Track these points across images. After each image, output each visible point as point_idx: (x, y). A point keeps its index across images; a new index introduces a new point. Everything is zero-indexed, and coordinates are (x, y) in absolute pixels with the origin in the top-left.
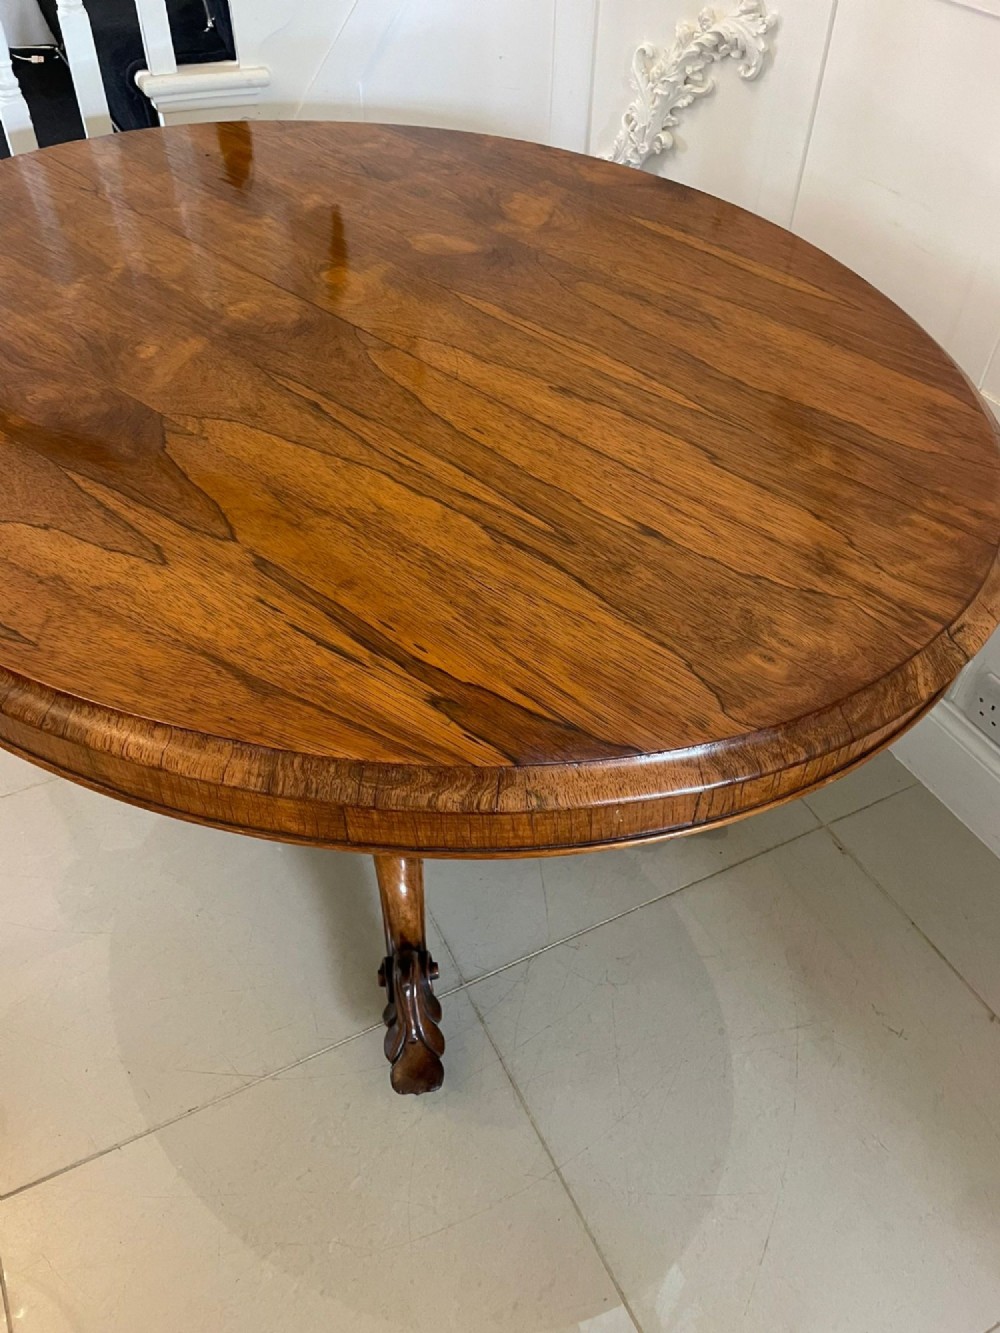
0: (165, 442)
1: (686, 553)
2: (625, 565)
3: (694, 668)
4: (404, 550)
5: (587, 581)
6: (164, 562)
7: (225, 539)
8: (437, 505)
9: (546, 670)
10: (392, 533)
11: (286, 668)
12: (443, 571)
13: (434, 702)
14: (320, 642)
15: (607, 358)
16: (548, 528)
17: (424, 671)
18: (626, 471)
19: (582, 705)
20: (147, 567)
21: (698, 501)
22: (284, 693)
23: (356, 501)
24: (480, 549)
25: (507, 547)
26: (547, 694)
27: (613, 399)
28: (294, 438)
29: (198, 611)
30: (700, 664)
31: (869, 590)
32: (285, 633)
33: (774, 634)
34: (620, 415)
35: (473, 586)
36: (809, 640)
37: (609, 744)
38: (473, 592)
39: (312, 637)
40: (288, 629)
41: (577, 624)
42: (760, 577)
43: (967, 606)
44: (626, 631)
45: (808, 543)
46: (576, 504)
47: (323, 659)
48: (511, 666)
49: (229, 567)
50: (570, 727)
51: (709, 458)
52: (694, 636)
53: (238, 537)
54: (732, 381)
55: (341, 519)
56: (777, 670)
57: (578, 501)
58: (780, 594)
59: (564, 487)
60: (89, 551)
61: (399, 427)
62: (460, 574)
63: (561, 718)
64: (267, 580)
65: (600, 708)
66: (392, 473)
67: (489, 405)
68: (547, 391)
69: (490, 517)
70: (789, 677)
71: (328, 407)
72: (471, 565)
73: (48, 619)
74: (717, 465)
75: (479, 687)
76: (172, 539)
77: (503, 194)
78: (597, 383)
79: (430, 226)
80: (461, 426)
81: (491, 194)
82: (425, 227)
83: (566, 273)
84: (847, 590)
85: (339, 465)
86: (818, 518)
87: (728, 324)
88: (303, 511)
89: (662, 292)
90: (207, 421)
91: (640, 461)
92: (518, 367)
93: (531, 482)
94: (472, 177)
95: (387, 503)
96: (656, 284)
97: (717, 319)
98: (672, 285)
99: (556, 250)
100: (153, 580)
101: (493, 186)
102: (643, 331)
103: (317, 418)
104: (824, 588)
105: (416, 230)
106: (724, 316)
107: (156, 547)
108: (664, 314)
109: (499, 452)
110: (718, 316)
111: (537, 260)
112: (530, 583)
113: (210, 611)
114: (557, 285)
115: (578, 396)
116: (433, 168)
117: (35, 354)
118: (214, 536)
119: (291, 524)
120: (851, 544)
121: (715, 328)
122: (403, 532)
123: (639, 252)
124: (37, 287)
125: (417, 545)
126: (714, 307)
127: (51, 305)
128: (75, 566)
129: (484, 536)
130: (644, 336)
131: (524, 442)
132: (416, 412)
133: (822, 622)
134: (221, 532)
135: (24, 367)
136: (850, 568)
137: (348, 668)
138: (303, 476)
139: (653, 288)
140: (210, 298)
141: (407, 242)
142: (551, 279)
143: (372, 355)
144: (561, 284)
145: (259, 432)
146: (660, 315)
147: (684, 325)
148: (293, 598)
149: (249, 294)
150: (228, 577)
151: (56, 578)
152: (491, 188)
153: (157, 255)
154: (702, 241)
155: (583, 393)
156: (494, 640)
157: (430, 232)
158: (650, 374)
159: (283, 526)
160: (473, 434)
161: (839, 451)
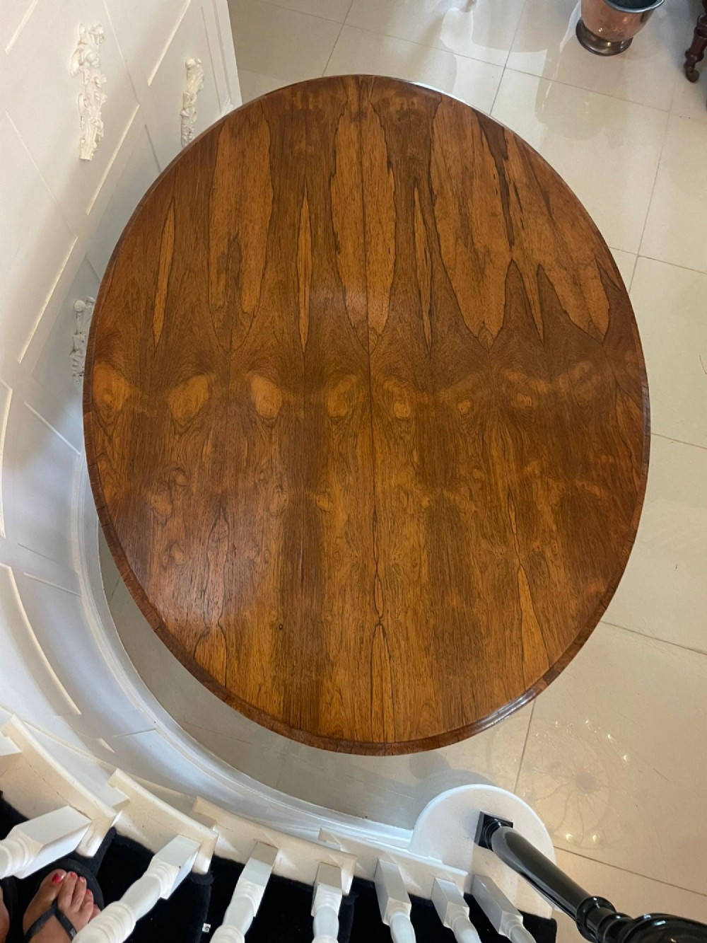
0: (499, 332)
1: (389, 149)
2: (410, 159)
3: (433, 116)
4: (466, 215)
5: (427, 163)
6: (539, 266)
7: (515, 263)
8: (438, 226)
9: (470, 144)
10: (463, 226)
11: (534, 198)
12: (463, 198)
13: (507, 158)
14: (519, 199)
15: (300, 252)
16: (416, 189)
17: (501, 169)
18: (365, 191)
19: (471, 129)
20: (546, 268)
21: (361, 163)
22: (541, 190)
23: (461, 248)
24: (443, 198)
25: (435, 192)
26: (477, 139)
27: (326, 228)
28: (454, 298)
29: (543, 237)
30: (431, 115)
31: (360, 99)
33: (402, 108)
34: (335, 219)
35: (460, 185)
36: (396, 100)
37: (477, 116)
38: (462, 184)
39: (519, 203)
40: (524, 211)
41: (446, 151)
42: (381, 126)
44: (436, 140)
45: (352, 126)
46: (397, 193)
47: (522, 194)
48: (477, 152)
49: (522, 249)
50: (481, 126)
51: (333, 176)
52: (422, 124)
53: (510, 260)
54: (275, 204)
55: (473, 244)
57: (394, 193)
58: (384, 117)
60: (558, 289)
61: (413, 275)
62: (459, 193)
63: (481, 131)
64: (515, 234)
65: (468, 125)
66: (437, 253)
67: (371, 261)
68: (342, 253)
69: (427, 208)
71: (426, 308)
72: (453, 194)
73: (587, 265)
74: (335, 171)
75: (491, 153)
76: (530, 275)
77: (183, 424)
78: (320, 241)
79: (251, 421)
80: (392, 258)
81: (187, 430)
82: (255, 422)
83: (242, 324)
84: (365, 103)
85: (450, 271)
86: (337, 130)
87: (229, 234)
88: (481, 257)
89: (223, 276)
90: (476, 333)
91: (355, 193)
92: (336, 275)
93: (399, 212)
94: (174, 457)
95: (452, 240)
96: (218, 282)
97: (229, 239)
98: (213, 277)
99: (222, 347)
100: (548, 260)
101: (177, 437)
102: (266, 257)
103: (436, 305)
104: (370, 109)
105: (263, 423)
106: (224, 239)
107: (537, 275)
108: (243, 260)
109: (394, 235)
110: (226, 241)
111: (240, 346)
112: (444, 175)
113: (540, 234)
114: (257, 318)
115: (335, 241)
116: (180, 490)
117: (510, 441)
118: (517, 266)
119: (490, 254)
120: (342, 115)
121: (237, 235)
122: (459, 224)
123: (193, 312)
124: (475, 512)
125: (461, 214)
126: (219, 247)
127: (480, 485)
128: (566, 285)
129: (438, 201)
130: (270, 253)
131: (381, 233)
132: (399, 279)
133: (386, 102)
134: (513, 267)
135: (520, 432)
136: (354, 108)
137: (518, 185)
138: (467, 274)
139: (222, 282)
140: (408, 433)
141: (279, 413)
142: (253, 325)
143: (381, 329)
144: (254, 317)
145: (462, 312)
146: (246, 260)
147: (246, 246)
148: (513, 221)
149: (389, 422)
150: (526, 245)
151: (575, 283)
152: (181, 435)
153: (400, 502)
154: (157, 294)
155: (332, 240)
156: (473, 164)
157: (258, 415)
158: (296, 231)
159: (492, 256)
160: (392, 251)
161: (291, 146)
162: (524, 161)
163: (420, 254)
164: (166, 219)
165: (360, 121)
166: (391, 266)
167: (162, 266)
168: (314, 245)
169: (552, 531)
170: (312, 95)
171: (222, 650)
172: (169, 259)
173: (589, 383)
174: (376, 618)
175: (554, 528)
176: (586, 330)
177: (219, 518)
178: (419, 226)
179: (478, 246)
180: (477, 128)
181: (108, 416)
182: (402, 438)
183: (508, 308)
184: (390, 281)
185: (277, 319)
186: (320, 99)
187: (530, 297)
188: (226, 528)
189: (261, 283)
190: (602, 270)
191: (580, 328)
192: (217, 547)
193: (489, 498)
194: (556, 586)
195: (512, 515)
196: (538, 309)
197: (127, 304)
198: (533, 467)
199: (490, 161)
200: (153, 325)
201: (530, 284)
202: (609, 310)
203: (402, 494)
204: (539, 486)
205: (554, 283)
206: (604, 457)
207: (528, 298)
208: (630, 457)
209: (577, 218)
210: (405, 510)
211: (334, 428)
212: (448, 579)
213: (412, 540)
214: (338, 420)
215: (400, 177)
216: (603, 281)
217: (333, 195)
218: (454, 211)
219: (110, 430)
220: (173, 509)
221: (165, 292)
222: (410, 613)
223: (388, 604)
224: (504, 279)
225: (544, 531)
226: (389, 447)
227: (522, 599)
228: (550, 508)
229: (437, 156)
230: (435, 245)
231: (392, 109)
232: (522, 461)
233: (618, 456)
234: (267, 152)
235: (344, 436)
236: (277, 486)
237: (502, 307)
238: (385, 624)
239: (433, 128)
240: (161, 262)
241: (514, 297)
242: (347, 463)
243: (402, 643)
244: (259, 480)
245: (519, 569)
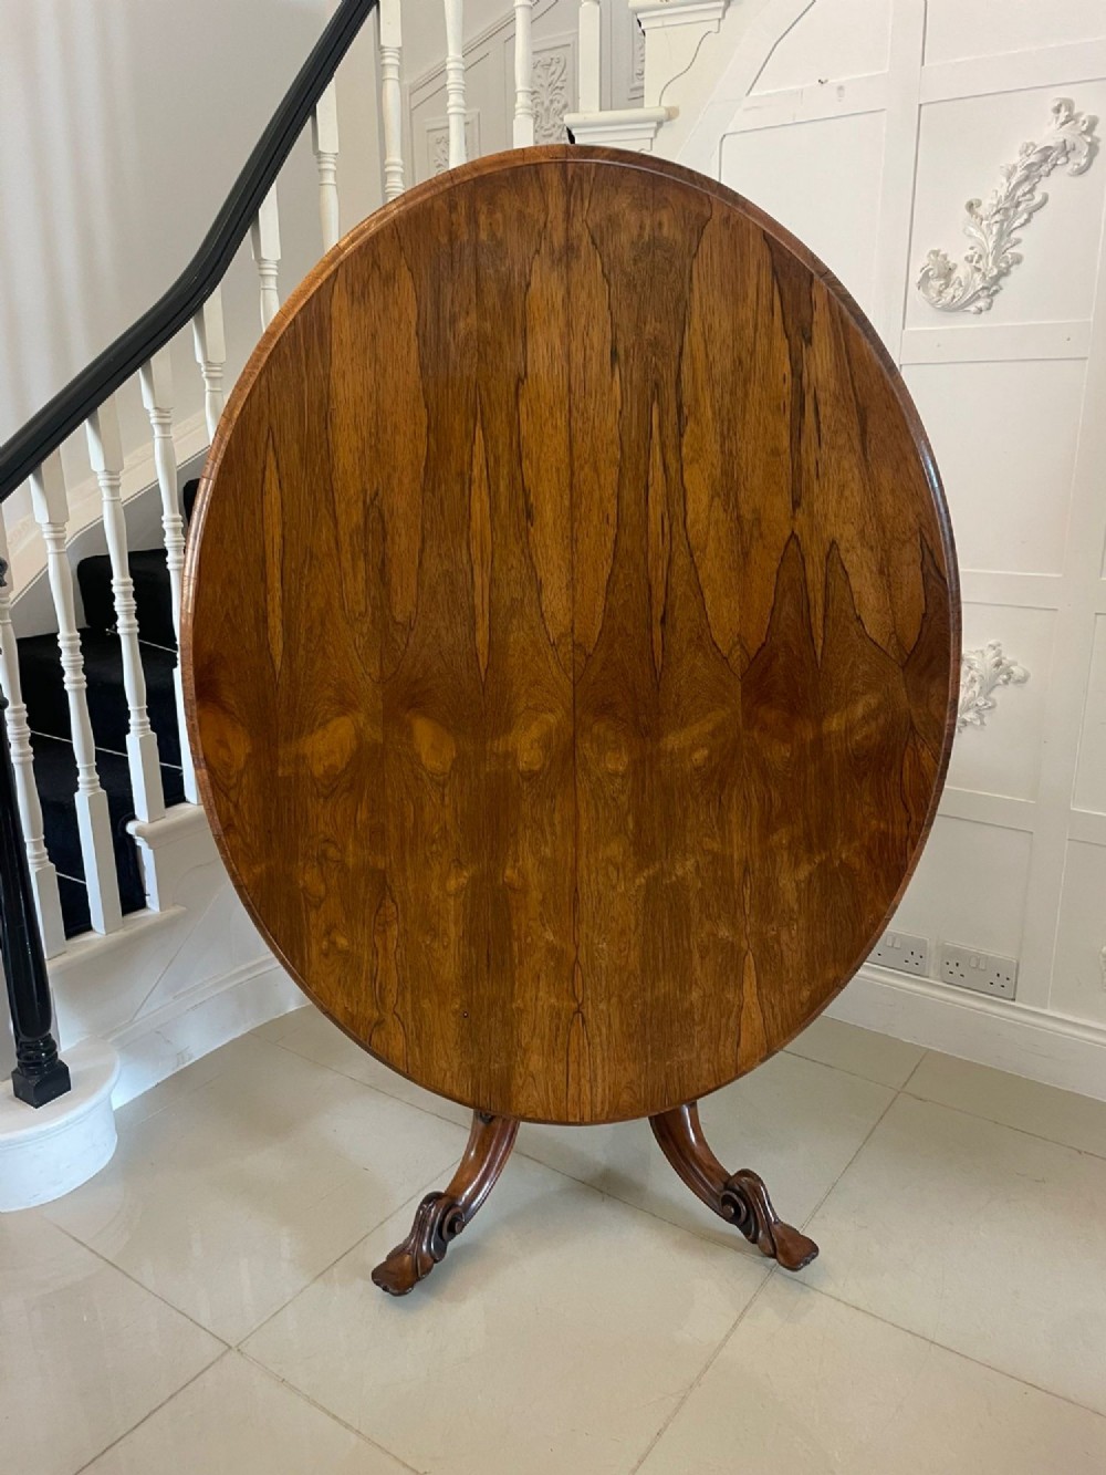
0: (760, 650)
1: (615, 326)
2: (650, 344)
3: (693, 252)
4: (731, 454)
5: (677, 353)
6: (833, 543)
7: (796, 538)
8: (686, 475)
9: (751, 313)
10: (724, 473)
11: (844, 420)
12: (729, 421)
13: (809, 341)
14: (818, 423)
15: (473, 524)
16: (655, 405)
17: (796, 362)
18: (574, 411)
19: (757, 279)
20: (843, 546)
21: (569, 356)
22: (857, 404)
23: (718, 513)
24: (698, 422)
25: (686, 410)
26: (764, 302)
27: (513, 479)
28: (699, 597)
29: (847, 493)
30: (690, 251)
31: (568, 216)
32: (826, 443)
33: (640, 236)
34: (525, 463)
35: (727, 397)
36: (632, 218)
37: (770, 249)
38: (731, 394)
39: (818, 430)
40: (823, 445)
41: (710, 327)
42: (604, 275)
43: (541, 163)
44: (696, 304)
45: (555, 275)
46: (624, 413)
47: (825, 410)
48: (762, 330)
49: (811, 514)
50: (774, 272)
51: (523, 382)
52: (673, 269)
53: (788, 533)
54: (431, 435)
55: (737, 506)
56: (664, 216)
57: (620, 413)
58: (609, 256)
59: (616, 431)
60: (855, 582)
61: (642, 561)
62: (724, 412)
63: (773, 284)
64: (804, 490)
65: (753, 270)
66: (681, 522)
67: (580, 537)
68: (537, 523)
69: (671, 442)
70: (664, 207)
71: (658, 612)
72: (714, 413)
73: (905, 542)
74: (526, 373)
75: (786, 331)
76: (816, 559)
77: (326, 782)
78: (503, 505)
79: (416, 778)
80: (612, 532)
81: (334, 790)
82: (422, 780)
83: (394, 640)
84: (578, 225)
85: (698, 553)
86: (528, 285)
87: (365, 491)
88: (746, 529)
89: (361, 564)
90: (725, 652)
91: (558, 414)
92: (528, 561)
93: (626, 449)
94: (322, 827)
95: (705, 499)
96: (355, 576)
97: (364, 502)
98: (347, 564)
99: (370, 675)
100: (847, 533)
101: (321, 800)
102: (423, 532)
103: (673, 606)
104: (586, 239)
105: (432, 780)
106: (356, 502)
107: (828, 558)
108: (389, 537)
109: (616, 490)
110: (360, 504)
111: (395, 673)
112: (701, 375)
113: (842, 487)
114: (414, 632)
115: (526, 502)
116: (333, 865)
117: (755, 802)
118: (799, 545)
119: (760, 523)
120: (538, 252)
121: (377, 494)
122: (719, 470)
123: (323, 624)
124: (701, 889)
125: (723, 452)
126: (350, 517)
127: (710, 858)
128: (868, 575)
129: (688, 429)
130: (428, 525)
131: (596, 487)
132: (621, 567)
133: (613, 221)
134: (793, 546)
135: (769, 791)
136: (558, 238)
137: (822, 396)
138: (722, 559)
139: (361, 575)
140: (623, 792)
141: (452, 768)
142: (411, 641)
143: (592, 645)
144: (412, 629)
145: (709, 619)
146: (392, 539)
147: (392, 515)
148: (805, 467)
149: (598, 779)
150: (817, 506)
151: (881, 572)
152: (326, 798)
153: (609, 877)
154: (269, 597)
155: (521, 502)
156: (752, 353)
157: (424, 769)
158: (467, 486)
159: (764, 524)
160: (613, 519)
161: (453, 320)
162: (838, 346)
163: (654, 526)
164: (265, 468)
165: (568, 266)
166: (610, 545)
167: (269, 551)
168: (494, 508)
169: (793, 910)
170: (484, 208)
171: (401, 1038)
172: (278, 540)
173: (873, 724)
174: (575, 1005)
175: (796, 907)
176: (884, 647)
177: (384, 898)
178: (656, 475)
179: (746, 511)
180: (766, 278)
181: (229, 778)
182: (614, 799)
183: (776, 613)
184: (607, 570)
185: (443, 632)
186: (499, 216)
187: (811, 596)
188: (394, 908)
189: (418, 574)
190: (926, 552)
191: (875, 643)
192: (384, 931)
193: (720, 873)
194: (788, 972)
195: (747, 892)
196: (820, 615)
197: (228, 614)
198: (781, 837)
199: (781, 344)
200: (269, 646)
201: (815, 574)
202: (924, 615)
203: (611, 868)
204: (785, 858)
205: (850, 571)
206: (874, 822)
207: (807, 597)
208: (908, 823)
209: (906, 459)
210: (614, 888)
211: (525, 786)
212: (661, 965)
213: (620, 921)
214: (531, 776)
215: (631, 384)
216: (925, 567)
217: (523, 416)
218: (712, 446)
219: (233, 794)
220: (326, 889)
221: (279, 594)
222: (614, 1000)
223: (589, 992)
224: (776, 565)
225: (783, 911)
226: (597, 811)
227: (746, 986)
228: (794, 884)
229: (694, 339)
230: (678, 510)
231: (624, 238)
232: (768, 827)
233: (893, 822)
234: (413, 332)
235: (538, 795)
236: (454, 861)
237: (768, 611)
238: (584, 1011)
239: (691, 279)
240: (267, 543)
241: (789, 595)
242: (543, 832)
243: (604, 1030)
244: (431, 853)
245: (747, 953)
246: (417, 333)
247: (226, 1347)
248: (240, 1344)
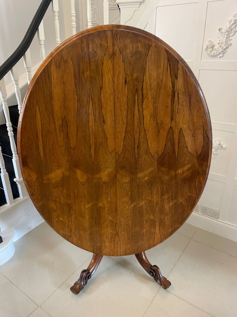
0: (162, 154)
1: (126, 74)
2: (135, 79)
3: (147, 55)
4: (156, 107)
5: (142, 81)
6: (181, 129)
7: (172, 128)
8: (144, 112)
9: (162, 71)
10: (154, 112)
11: (185, 98)
12: (155, 99)
13: (177, 78)
14: (178, 99)
15: (90, 124)
16: (136, 95)
17: (173, 84)
18: (115, 96)
19: (164, 62)
20: (183, 130)
21: (114, 82)
22: (189, 94)
23: (152, 122)
24: (147, 99)
25: (144, 96)
26: (165, 68)
27: (100, 113)
28: (147, 142)
29: (185, 117)
30: (146, 54)
31: (113, 45)
32: (180, 104)
33: (133, 50)
34: (103, 109)
36: (130, 46)
37: (167, 54)
38: (156, 92)
39: (178, 101)
40: (179, 105)
41: (151, 75)
42: (123, 61)
43: (105, 30)
44: (147, 68)
45: (110, 61)
46: (128, 96)
47: (180, 96)
48: (164, 75)
49: (176, 122)
50: (168, 60)
51: (102, 89)
52: (141, 59)
53: (170, 127)
54: (78, 102)
55: (157, 120)
56: (139, 45)
57: (127, 97)
58: (124, 56)
59: (126, 101)
60: (186, 139)
61: (133, 133)
62: (154, 96)
63: (168, 63)
64: (174, 116)
65: (163, 60)
66: (142, 124)
67: (117, 127)
68: (106, 124)
69: (140, 104)
70: (139, 42)
71: (136, 146)
72: (151, 97)
73: (199, 129)
74: (103, 86)
75: (171, 76)
76: (177, 133)
77: (55, 184)
78: (97, 119)
79: (77, 183)
80: (125, 126)
81: (57, 186)
82: (79, 184)
83: (71, 152)
84: (116, 48)
85: (147, 131)
86: (103, 63)
87: (62, 116)
88: (159, 125)
89: (62, 134)
90: (153, 155)
91: (111, 97)
92: (104, 133)
93: (129, 106)
94: (55, 194)
95: (149, 118)
96: (60, 137)
97: (62, 119)
98: (58, 134)
99: (65, 160)
100: (185, 127)
101: (55, 188)
102: (77, 126)
103: (140, 144)
104: (118, 51)
105: (81, 184)
106: (60, 119)
107: (179, 133)
108: (69, 127)
109: (126, 116)
110: (61, 119)
111: (71, 159)
112: (149, 87)
113: (184, 115)
114: (76, 149)
115: (103, 119)
116: (58, 203)
117: (160, 189)
118: (172, 129)
119: (162, 124)
120: (105, 54)
121: (65, 117)
122: (152, 111)
123: (53, 148)
124: (146, 208)
125: (153, 107)
126: (58, 122)
127: (148, 201)
128: (190, 137)
129: (145, 101)
130: (78, 124)
131: (121, 115)
132: (127, 134)
133: (125, 46)
134: (171, 130)
135: (163, 187)
136: (111, 51)
137: (179, 92)
138: (153, 133)
139: (62, 136)
140: (127, 186)
141: (86, 181)
142: (75, 152)
143: (120, 153)
144: (75, 149)
145: (149, 147)
146: (69, 128)
147: (69, 122)
148: (174, 110)
149: (122, 183)
150: (177, 120)
151: (193, 136)
152: (56, 188)
153: (124, 205)
154: (39, 142)
155: (102, 119)
156: (162, 81)
157: (79, 181)
158: (88, 115)
159: (164, 124)
160: (125, 123)
161: (83, 73)
162: (184, 80)
163: (136, 124)
164: (36, 110)
165: (113, 58)
166: (124, 129)
167: (38, 131)
168: (95, 120)
169: (168, 213)
170: (91, 43)
171: (76, 239)
172: (40, 128)
173: (189, 172)
174: (116, 232)
175: (169, 212)
176: (192, 154)
177: (71, 209)
178: (136, 112)
179: (159, 121)
180: (166, 61)
181: (32, 184)
182: (125, 188)
183: (166, 146)
184: (124, 135)
185: (83, 150)
186: (95, 44)
187: (175, 141)
188: (73, 212)
189: (76, 136)
190: (204, 131)
191: (191, 153)
192: (71, 217)
193: (151, 204)
194: (166, 226)
195: (157, 209)
196: (177, 146)
197: (29, 146)
198: (166, 197)
199: (170, 79)
200: (40, 153)
201: (176, 136)
202: (203, 146)
203: (125, 203)
204: (167, 201)
205: (185, 136)
206: (188, 193)
207: (174, 142)
208: (197, 194)
209: (201, 108)
210: (125, 207)
211: (104, 185)
212: (136, 224)
213: (127, 215)
214: (105, 183)
215: (130, 89)
216: (204, 135)
217: (102, 98)
218: (151, 106)
219: (33, 187)
220: (57, 208)
221: (41, 141)
222: (125, 231)
223: (119, 229)
224: (166, 134)
225: (166, 213)
226: (121, 191)
227: (156, 228)
228: (168, 207)
229: (147, 78)
230: (142, 121)
231: (128, 51)
232: (162, 195)
233: (193, 193)
234: (73, 76)
235: (107, 187)
236: (87, 201)
237: (164, 145)
238: (118, 234)
239: (146, 62)
240: (38, 129)
241: (169, 141)
242: (108, 195)
243: (123, 238)
244: (82, 200)
245: (157, 222)
246: (74, 76)
247: (38, 306)
248: (41, 305)
